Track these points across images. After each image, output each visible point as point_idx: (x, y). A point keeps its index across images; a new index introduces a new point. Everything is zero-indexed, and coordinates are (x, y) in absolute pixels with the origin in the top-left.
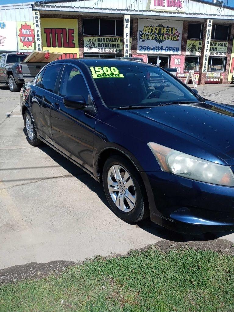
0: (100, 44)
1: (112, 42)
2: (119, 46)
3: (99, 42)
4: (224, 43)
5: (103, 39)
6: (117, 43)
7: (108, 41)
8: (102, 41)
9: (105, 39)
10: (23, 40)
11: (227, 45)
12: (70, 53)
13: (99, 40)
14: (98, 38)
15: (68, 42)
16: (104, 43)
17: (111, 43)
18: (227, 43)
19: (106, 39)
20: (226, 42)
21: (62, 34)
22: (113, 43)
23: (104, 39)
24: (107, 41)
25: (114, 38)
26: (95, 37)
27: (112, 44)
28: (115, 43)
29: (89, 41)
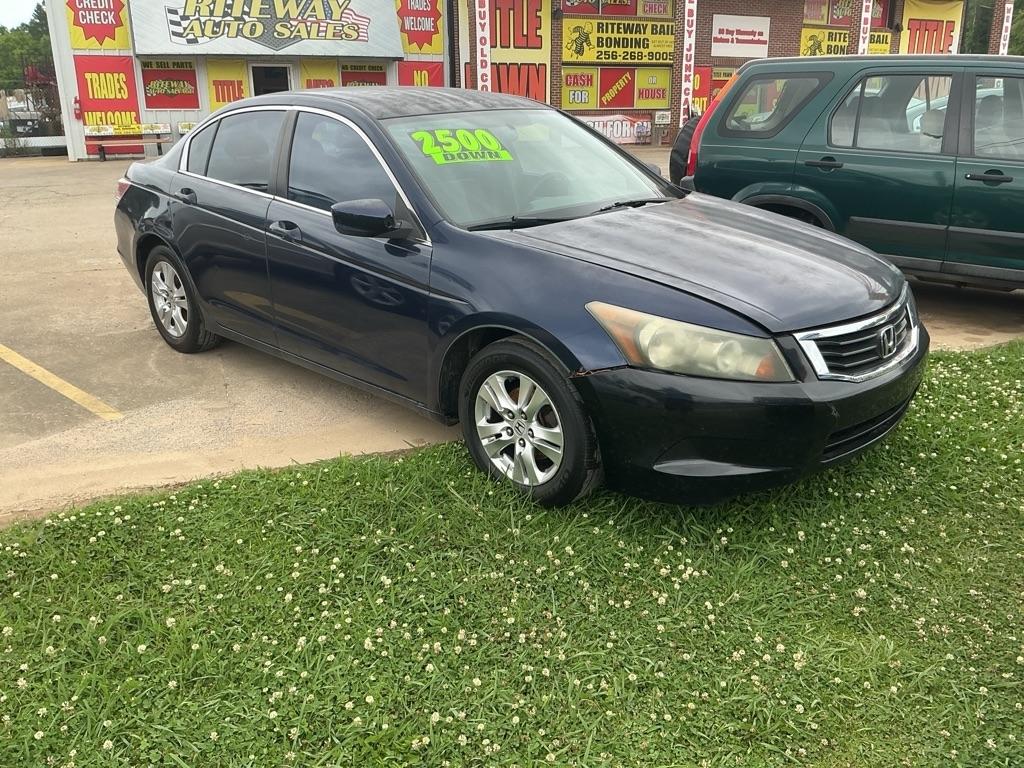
0: (603, 39)
1: (631, 32)
2: (648, 45)
3: (600, 35)
4: (882, 34)
5: (610, 26)
6: (642, 36)
7: (621, 30)
8: (607, 32)
9: (616, 26)
10: (407, 27)
11: (889, 40)
12: (529, 65)
13: (600, 27)
14: (599, 24)
15: (525, 33)
16: (613, 36)
17: (628, 36)
18: (889, 35)
19: (619, 24)
20: (886, 34)
21: (512, 12)
22: (634, 36)
23: (613, 25)
24: (618, 32)
25: (635, 23)
26: (591, 21)
27: (632, 39)
28: (638, 36)
29: (577, 29)
